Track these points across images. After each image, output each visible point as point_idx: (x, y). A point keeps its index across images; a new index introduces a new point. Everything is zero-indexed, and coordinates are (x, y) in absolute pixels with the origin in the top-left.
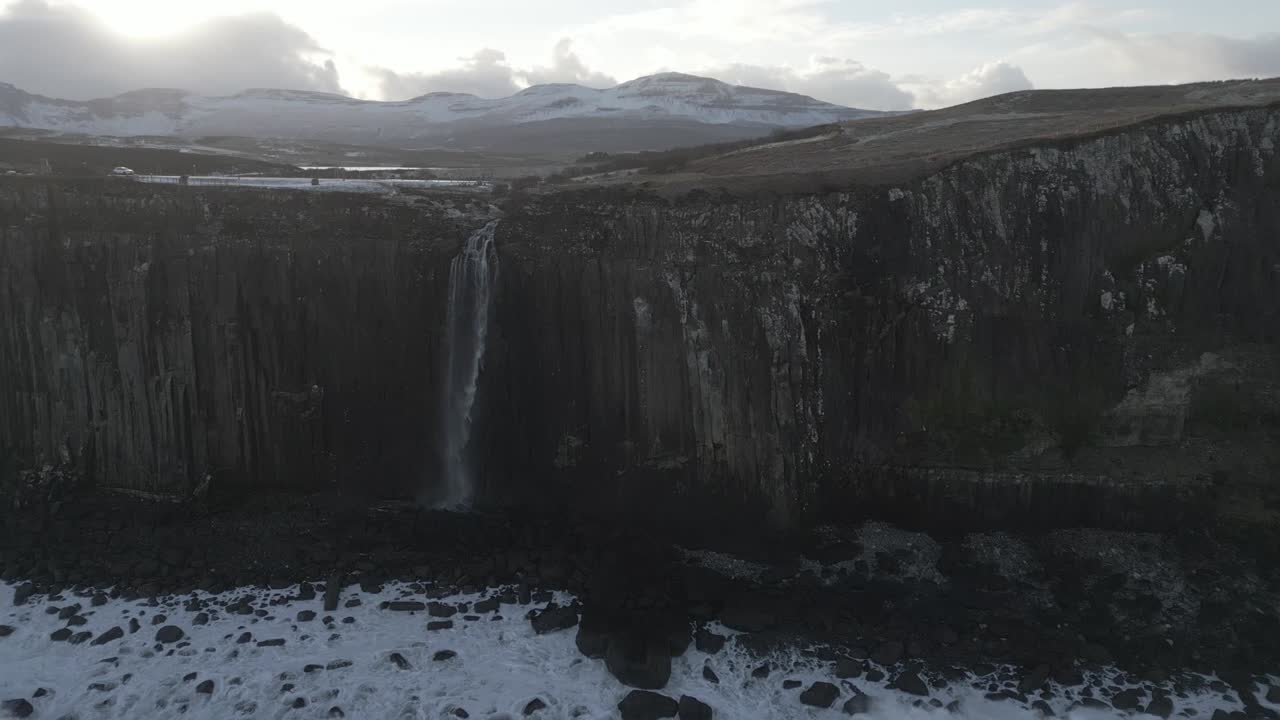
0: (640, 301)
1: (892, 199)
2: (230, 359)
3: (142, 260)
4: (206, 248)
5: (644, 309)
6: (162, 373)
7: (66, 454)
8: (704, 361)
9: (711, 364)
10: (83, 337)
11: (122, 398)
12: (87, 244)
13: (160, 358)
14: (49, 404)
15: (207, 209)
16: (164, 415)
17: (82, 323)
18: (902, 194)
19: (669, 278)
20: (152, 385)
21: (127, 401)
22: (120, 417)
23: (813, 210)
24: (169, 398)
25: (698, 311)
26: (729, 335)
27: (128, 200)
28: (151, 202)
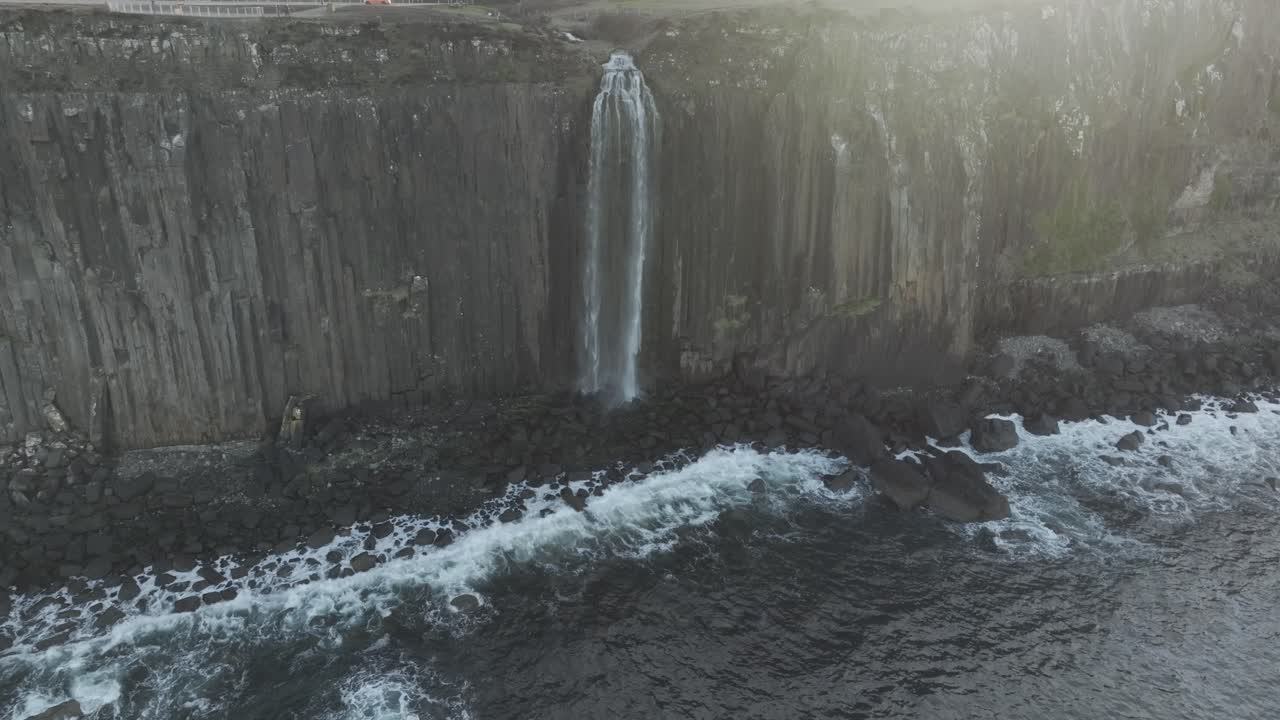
0: (838, 138)
1: (1045, 17)
2: (308, 257)
3: (172, 130)
4: (263, 108)
5: (843, 146)
6: (214, 286)
7: (57, 417)
8: (905, 198)
9: (911, 201)
10: (71, 250)
11: (152, 327)
12: (70, 111)
13: (210, 266)
14: (14, 354)
15: (255, 52)
16: (225, 343)
17: (67, 231)
18: (1053, 11)
19: (872, 109)
20: (204, 306)
21: (162, 330)
22: (150, 356)
23: (982, 29)
24: (230, 318)
25: (897, 145)
26: (930, 167)
27: (127, 43)
28: (166, 44)
